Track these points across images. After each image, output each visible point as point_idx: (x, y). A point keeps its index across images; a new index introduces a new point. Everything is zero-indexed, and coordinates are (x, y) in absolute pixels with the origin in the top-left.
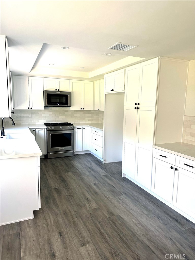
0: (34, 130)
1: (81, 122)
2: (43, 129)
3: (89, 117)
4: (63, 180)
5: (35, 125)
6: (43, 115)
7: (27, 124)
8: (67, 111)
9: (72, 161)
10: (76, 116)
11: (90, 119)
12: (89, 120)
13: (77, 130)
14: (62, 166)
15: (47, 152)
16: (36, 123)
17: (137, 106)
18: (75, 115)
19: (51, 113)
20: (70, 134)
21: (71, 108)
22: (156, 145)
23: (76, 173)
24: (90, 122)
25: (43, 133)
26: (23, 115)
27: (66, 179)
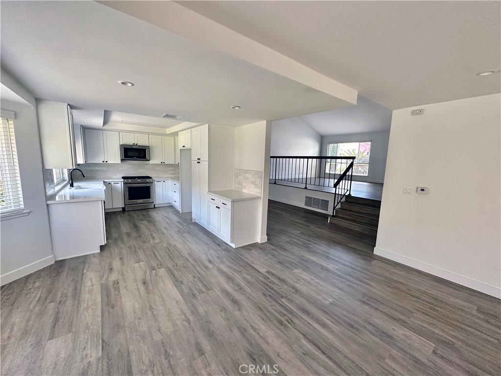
0: (109, 183)
1: (163, 176)
2: (120, 182)
3: (171, 170)
4: (136, 227)
5: (112, 179)
6: (120, 168)
7: (103, 177)
8: (147, 164)
9: (150, 213)
10: (158, 170)
11: (172, 172)
12: (172, 174)
13: (156, 183)
14: (138, 216)
15: (125, 205)
16: (113, 177)
17: (198, 161)
18: (156, 169)
19: (130, 166)
20: (149, 186)
21: (151, 162)
22: (210, 192)
23: (151, 221)
24: (173, 176)
25: (120, 185)
26: (97, 168)
27: (139, 225)
